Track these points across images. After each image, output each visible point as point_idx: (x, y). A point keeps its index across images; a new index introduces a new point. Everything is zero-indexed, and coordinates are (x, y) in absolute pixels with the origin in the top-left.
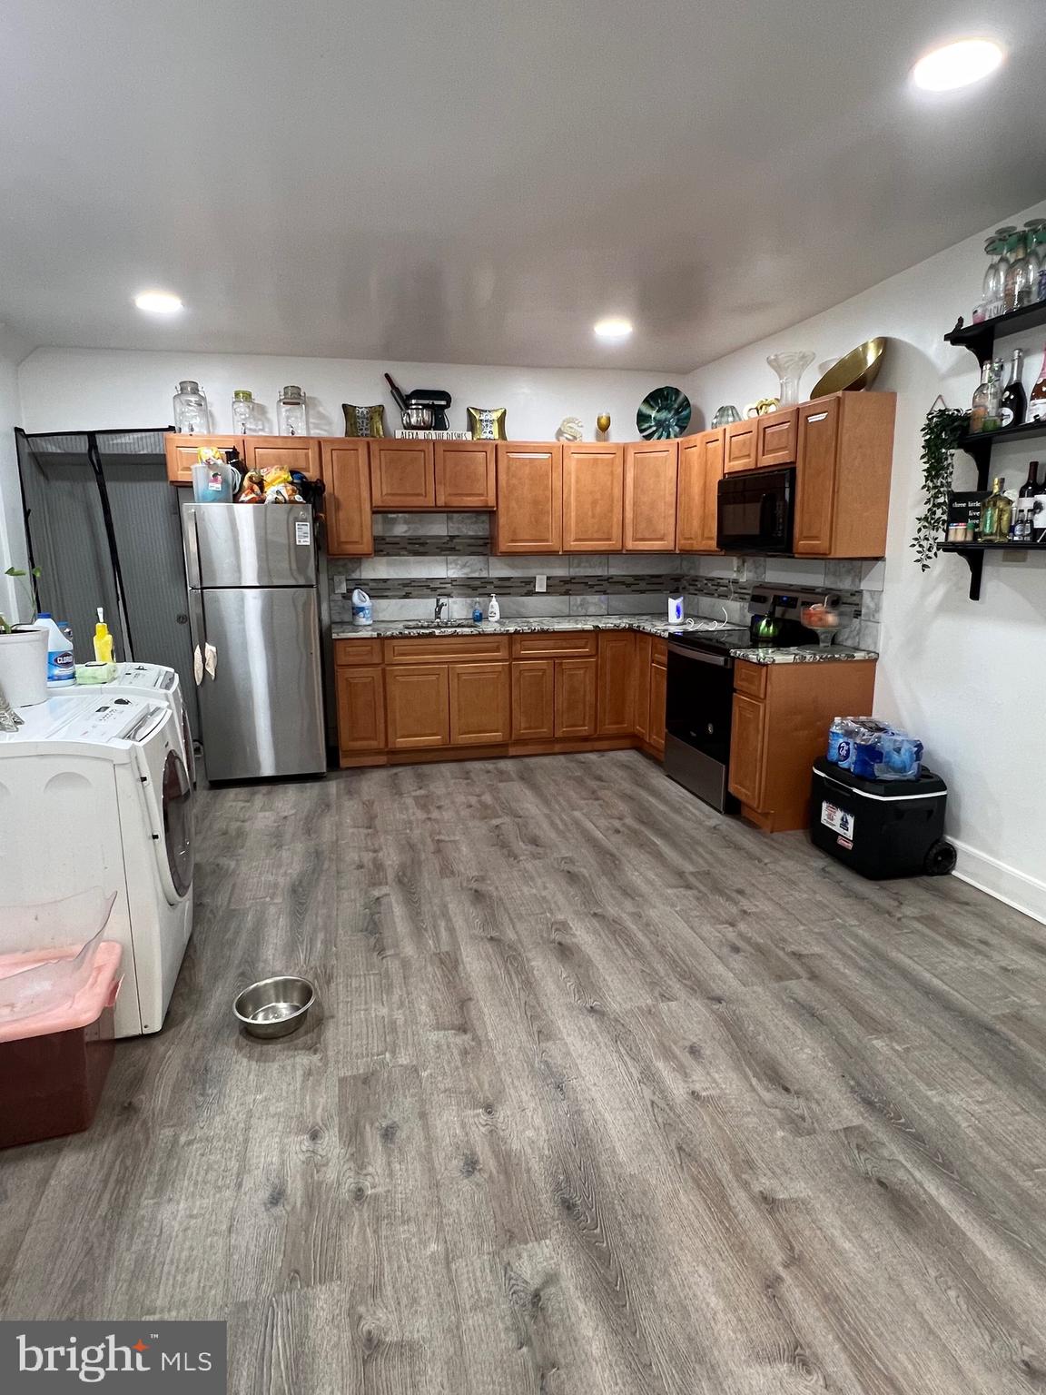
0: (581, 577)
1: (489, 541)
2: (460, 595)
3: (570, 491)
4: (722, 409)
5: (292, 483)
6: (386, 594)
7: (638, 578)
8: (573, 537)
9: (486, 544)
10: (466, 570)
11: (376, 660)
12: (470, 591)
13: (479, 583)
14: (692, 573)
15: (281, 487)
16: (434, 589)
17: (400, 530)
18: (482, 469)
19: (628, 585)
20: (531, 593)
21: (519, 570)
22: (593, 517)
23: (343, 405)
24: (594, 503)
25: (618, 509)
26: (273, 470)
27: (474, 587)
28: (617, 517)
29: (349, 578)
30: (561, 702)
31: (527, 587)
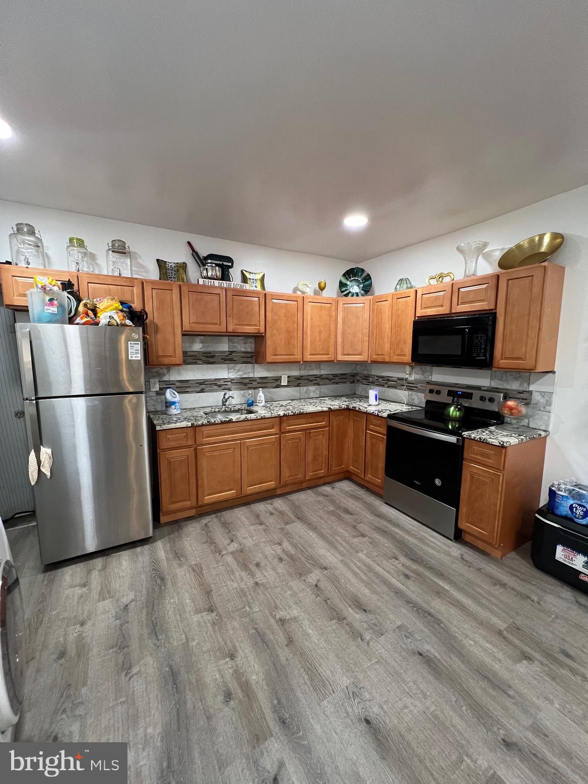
0: (306, 376)
1: (254, 354)
2: (236, 389)
3: (307, 324)
4: (401, 280)
5: (122, 311)
6: (187, 390)
7: (335, 376)
8: (309, 352)
9: (252, 357)
10: (241, 373)
11: (190, 442)
12: (242, 386)
13: (248, 381)
14: (365, 372)
15: (113, 314)
16: (220, 386)
17: (197, 347)
18: (257, 309)
19: (330, 380)
20: (279, 386)
21: (272, 373)
22: (320, 341)
23: (157, 260)
24: (320, 332)
25: (333, 337)
26: (105, 300)
27: (245, 384)
28: (332, 341)
29: (162, 380)
30: (310, 458)
31: (276, 382)
